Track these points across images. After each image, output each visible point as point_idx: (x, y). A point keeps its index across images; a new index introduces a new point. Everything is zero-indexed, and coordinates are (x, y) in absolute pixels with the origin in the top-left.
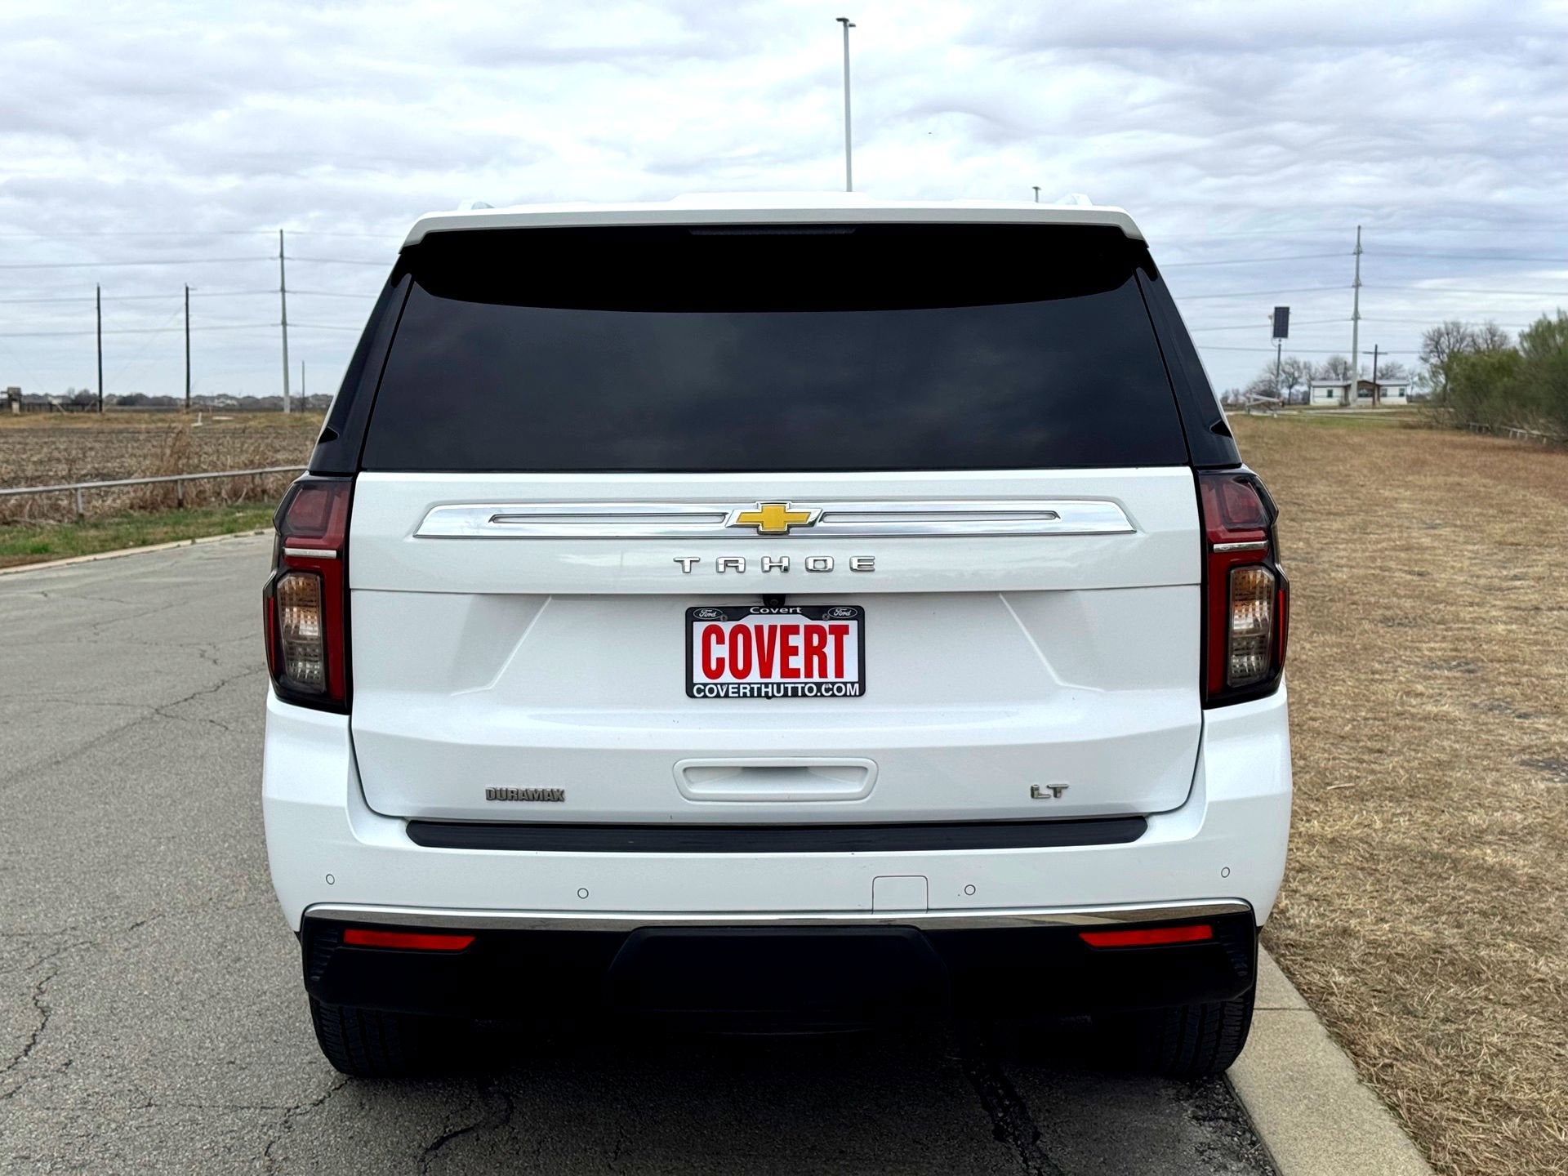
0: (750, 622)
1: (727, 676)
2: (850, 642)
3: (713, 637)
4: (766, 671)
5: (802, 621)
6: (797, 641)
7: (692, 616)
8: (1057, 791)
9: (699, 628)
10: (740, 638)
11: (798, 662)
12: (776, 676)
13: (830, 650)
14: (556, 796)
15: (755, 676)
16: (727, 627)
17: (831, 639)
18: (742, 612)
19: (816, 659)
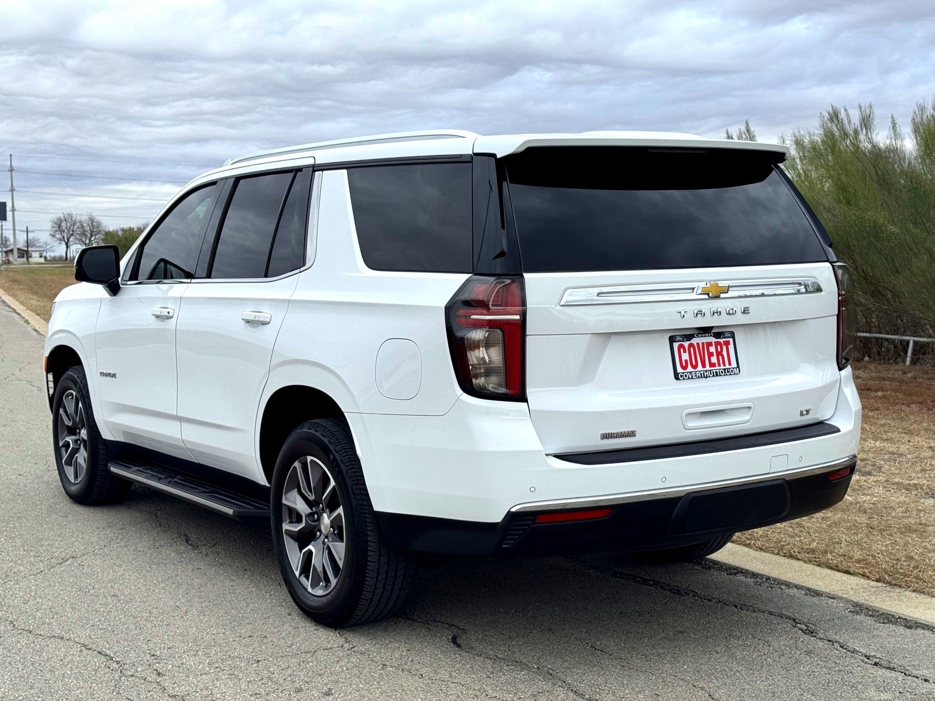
0: (694, 341)
1: (690, 369)
2: (731, 347)
3: (682, 350)
4: (704, 366)
5: (713, 340)
6: (712, 349)
7: (672, 340)
8: (808, 412)
9: (676, 345)
10: (692, 349)
11: (714, 359)
12: (708, 367)
13: (725, 353)
14: (632, 434)
15: (700, 368)
16: (686, 344)
17: (724, 347)
18: (689, 337)
19: (720, 357)
